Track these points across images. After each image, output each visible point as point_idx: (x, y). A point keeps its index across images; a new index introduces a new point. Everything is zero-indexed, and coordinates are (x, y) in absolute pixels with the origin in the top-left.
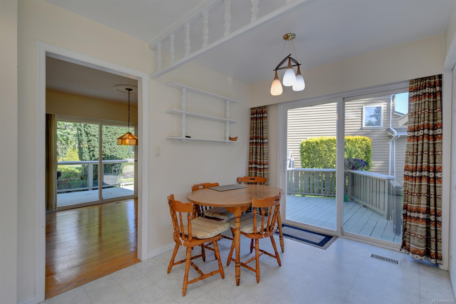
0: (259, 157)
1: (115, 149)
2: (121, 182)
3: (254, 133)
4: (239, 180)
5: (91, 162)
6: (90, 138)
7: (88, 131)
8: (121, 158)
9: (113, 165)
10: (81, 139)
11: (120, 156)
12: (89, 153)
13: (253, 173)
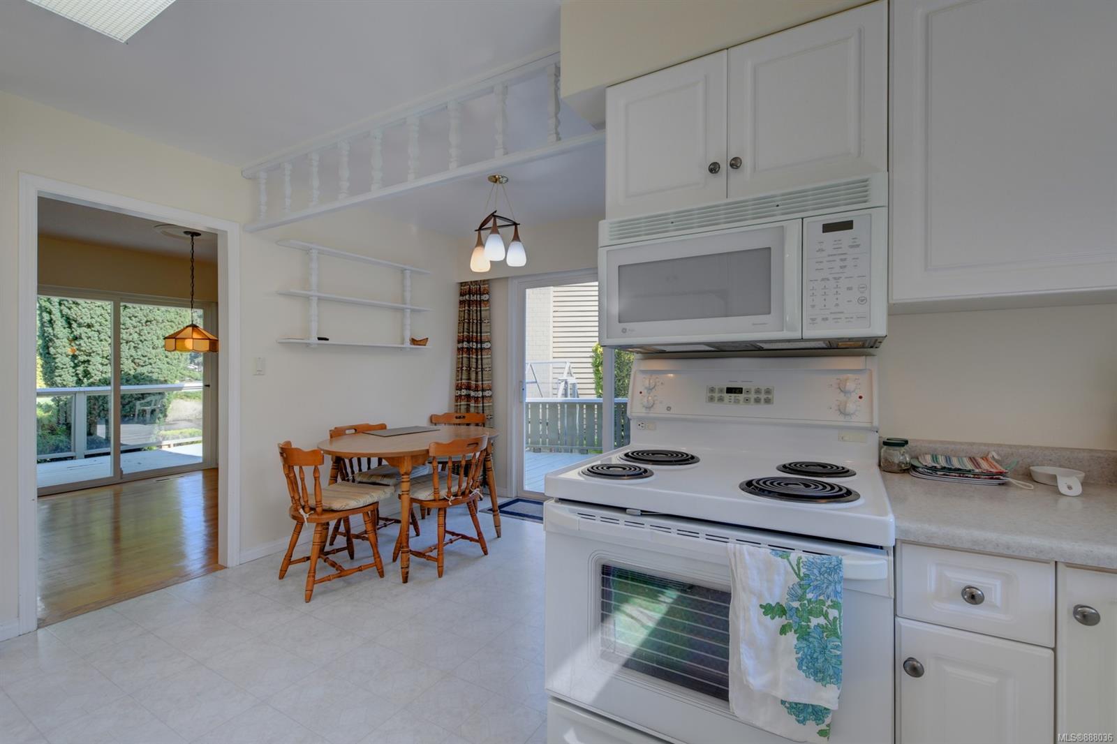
0: (473, 376)
1: (146, 358)
2: (165, 438)
3: (465, 330)
4: (434, 420)
5: (82, 389)
6: (78, 331)
7: (72, 314)
8: (162, 379)
9: (143, 396)
10: (49, 333)
11: (160, 376)
12: (74, 368)
13: (462, 407)
